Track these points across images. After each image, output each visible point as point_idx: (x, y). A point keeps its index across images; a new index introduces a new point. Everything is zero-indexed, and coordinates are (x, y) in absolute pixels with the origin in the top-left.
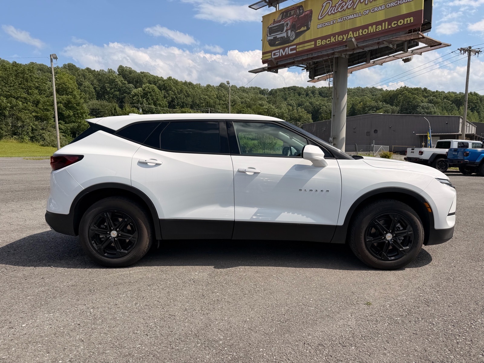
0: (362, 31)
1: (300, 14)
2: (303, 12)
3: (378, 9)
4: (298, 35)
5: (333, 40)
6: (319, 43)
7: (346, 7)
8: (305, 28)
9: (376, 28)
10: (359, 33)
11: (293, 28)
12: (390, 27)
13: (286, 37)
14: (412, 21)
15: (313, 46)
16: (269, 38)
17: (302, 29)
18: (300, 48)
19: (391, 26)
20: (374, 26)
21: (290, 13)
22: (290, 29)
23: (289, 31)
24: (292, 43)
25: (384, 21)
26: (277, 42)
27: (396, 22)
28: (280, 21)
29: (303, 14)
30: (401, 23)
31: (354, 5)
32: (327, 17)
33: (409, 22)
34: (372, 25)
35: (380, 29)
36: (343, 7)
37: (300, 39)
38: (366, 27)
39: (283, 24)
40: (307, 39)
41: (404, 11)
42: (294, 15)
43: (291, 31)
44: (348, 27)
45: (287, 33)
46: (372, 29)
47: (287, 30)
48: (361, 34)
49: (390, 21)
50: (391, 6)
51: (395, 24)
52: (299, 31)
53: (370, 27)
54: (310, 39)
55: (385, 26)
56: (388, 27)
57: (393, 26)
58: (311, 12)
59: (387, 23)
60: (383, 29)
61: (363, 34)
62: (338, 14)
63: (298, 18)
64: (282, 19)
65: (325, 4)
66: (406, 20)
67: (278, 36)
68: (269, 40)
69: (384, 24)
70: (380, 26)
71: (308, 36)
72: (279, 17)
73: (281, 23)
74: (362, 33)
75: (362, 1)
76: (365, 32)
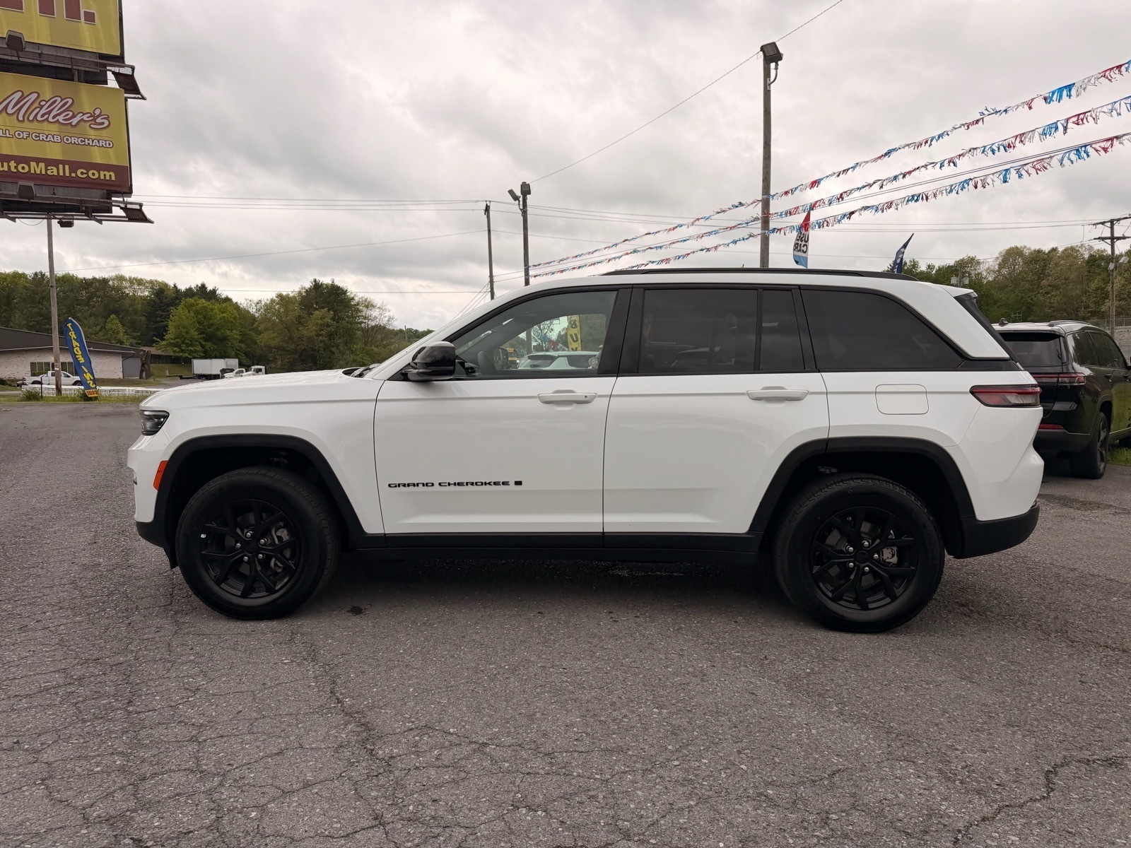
0: (15, 165)
3: (47, 138)
9: (46, 170)
10: (9, 167)
12: (73, 175)
14: (113, 178)
19: (76, 174)
20: (42, 165)
25: (64, 162)
27: (85, 171)
30: (93, 174)
33: (108, 178)
34: (38, 160)
35: (55, 173)
38: (27, 160)
41: (98, 158)
46: (39, 169)
48: (13, 170)
49: (74, 166)
50: (73, 142)
51: (82, 173)
53: (33, 164)
55: (64, 171)
56: (70, 174)
57: (79, 175)
59: (67, 167)
60: (61, 174)
61: (18, 170)
66: (102, 173)
69: (61, 166)
70: (55, 170)
74: (16, 167)
75: (10, 111)
76: (23, 168)
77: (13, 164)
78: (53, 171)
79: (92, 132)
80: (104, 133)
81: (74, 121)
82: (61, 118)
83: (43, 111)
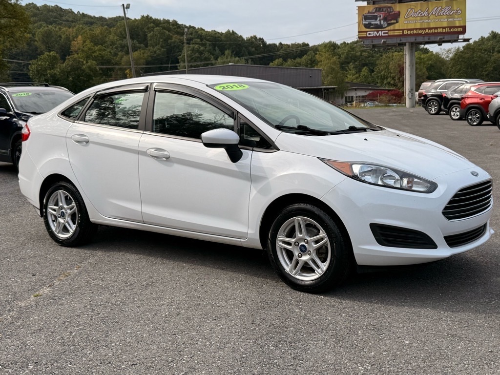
1: (391, 12)
2: (393, 11)
3: (443, 20)
4: (389, 25)
5: (415, 32)
6: (405, 32)
7: (423, 15)
8: (395, 21)
11: (385, 19)
13: (379, 24)
14: (462, 30)
15: (401, 34)
16: (364, 22)
17: (392, 21)
18: (391, 33)
20: (441, 29)
21: (383, 10)
22: (382, 20)
23: (382, 22)
24: (384, 29)
25: (447, 27)
26: (371, 27)
28: (374, 13)
29: (393, 13)
30: (456, 30)
31: (429, 15)
32: (411, 18)
33: (460, 30)
34: (440, 28)
36: (421, 14)
37: (391, 27)
38: (437, 28)
39: (377, 16)
40: (396, 28)
41: (457, 24)
42: (386, 11)
43: (384, 21)
44: (425, 26)
45: (380, 22)
46: (440, 30)
47: (380, 20)
48: (433, 32)
49: (450, 28)
50: (450, 20)
52: (390, 22)
53: (439, 29)
54: (398, 29)
55: (447, 30)
56: (449, 31)
57: (451, 30)
58: (399, 12)
62: (419, 18)
63: (389, 14)
64: (376, 11)
65: (409, 10)
66: (458, 29)
67: (372, 23)
68: (364, 24)
71: (397, 26)
72: (373, 10)
73: (375, 14)
75: (434, 13)
76: (436, 31)
77: (433, 30)
78: (444, 30)
79: (456, 16)
80: (460, 16)
81: (451, 14)
82: (447, 13)
83: (443, 12)
